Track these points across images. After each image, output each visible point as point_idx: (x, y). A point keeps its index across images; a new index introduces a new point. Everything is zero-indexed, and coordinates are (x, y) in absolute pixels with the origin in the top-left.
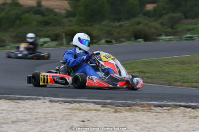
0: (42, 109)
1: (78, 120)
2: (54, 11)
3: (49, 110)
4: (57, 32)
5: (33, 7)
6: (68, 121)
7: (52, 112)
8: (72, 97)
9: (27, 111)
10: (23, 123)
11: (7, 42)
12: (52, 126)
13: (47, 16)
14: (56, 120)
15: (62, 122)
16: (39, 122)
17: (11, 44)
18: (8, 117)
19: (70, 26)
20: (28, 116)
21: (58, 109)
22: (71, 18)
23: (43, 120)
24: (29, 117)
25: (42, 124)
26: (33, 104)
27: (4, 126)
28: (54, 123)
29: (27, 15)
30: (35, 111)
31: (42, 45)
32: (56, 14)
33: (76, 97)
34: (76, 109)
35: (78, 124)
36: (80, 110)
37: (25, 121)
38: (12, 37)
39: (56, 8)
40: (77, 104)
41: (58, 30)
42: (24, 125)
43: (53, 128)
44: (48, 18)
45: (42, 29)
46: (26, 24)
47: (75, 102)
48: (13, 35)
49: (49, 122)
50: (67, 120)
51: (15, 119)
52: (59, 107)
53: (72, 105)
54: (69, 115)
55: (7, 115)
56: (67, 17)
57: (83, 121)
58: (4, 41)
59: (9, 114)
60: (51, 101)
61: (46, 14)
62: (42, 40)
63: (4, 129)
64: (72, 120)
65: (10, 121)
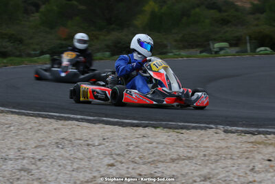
0: (214, 142)
1: (263, 159)
2: (234, 5)
3: (223, 144)
4: (238, 34)
6: (248, 160)
7: (227, 147)
8: (256, 126)
9: (192, 144)
10: (187, 162)
11: (169, 48)
12: (227, 167)
13: (225, 11)
14: (231, 159)
15: (240, 161)
16: (208, 160)
17: (174, 51)
18: (167, 153)
19: (257, 25)
20: (193, 152)
21: (236, 143)
22: (258, 15)
23: (213, 158)
24: (194, 153)
25: (212, 163)
26: (201, 135)
27: (160, 165)
28: (229, 162)
29: (197, 10)
30: (204, 145)
31: (216, 52)
32: (237, 9)
33: (261, 126)
34: (259, 143)
35: (261, 164)
36: (266, 144)
37: (189, 157)
38: (176, 41)
39: (237, 1)
40: (262, 136)
41: (241, 31)
42: (187, 165)
43: (227, 169)
44: (226, 14)
45: (218, 29)
46: (196, 22)
47: (259, 133)
48: (178, 37)
49: (223, 161)
50: (247, 158)
51: (175, 156)
52: (237, 139)
53: (255, 137)
54: (250, 151)
55: (164, 150)
56: (253, 13)
57: (270, 160)
58: (166, 46)
59: (168, 149)
60: (226, 131)
61: (224, 8)
62: (217, 45)
63: (159, 170)
64: (254, 158)
65: (168, 158)
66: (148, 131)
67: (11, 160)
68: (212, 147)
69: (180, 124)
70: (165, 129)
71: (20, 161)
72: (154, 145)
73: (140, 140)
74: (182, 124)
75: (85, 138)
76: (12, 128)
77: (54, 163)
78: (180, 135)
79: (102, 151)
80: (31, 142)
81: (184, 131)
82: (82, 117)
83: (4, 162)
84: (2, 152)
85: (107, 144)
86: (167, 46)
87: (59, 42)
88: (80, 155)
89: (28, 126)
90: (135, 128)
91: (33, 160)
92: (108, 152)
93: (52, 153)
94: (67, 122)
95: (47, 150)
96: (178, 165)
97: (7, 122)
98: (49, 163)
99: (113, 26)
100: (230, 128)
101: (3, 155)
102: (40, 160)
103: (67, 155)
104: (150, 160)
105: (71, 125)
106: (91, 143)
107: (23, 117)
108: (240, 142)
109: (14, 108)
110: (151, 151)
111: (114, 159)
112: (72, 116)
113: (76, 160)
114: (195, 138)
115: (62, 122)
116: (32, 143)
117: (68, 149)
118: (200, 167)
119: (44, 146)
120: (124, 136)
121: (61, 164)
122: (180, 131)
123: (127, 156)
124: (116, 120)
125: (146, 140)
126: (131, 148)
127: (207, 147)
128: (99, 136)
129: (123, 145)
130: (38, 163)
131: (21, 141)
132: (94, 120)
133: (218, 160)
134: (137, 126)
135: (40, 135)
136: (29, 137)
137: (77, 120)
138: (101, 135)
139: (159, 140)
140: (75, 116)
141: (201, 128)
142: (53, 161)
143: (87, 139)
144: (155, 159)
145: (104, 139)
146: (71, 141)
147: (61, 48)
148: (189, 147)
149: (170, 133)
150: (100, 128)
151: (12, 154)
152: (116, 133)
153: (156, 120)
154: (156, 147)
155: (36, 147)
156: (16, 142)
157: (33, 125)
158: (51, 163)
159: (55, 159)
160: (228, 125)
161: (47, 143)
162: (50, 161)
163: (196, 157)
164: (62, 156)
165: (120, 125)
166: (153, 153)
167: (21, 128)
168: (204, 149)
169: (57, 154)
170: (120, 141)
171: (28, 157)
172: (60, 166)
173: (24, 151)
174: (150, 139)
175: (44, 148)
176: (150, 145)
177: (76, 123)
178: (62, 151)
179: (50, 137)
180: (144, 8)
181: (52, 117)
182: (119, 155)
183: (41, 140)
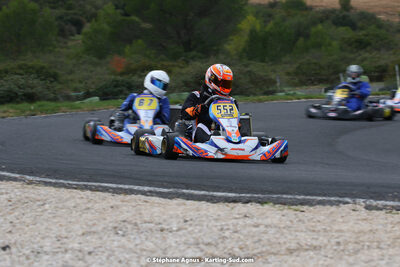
0: (351, 224)
2: (375, 18)
3: (365, 226)
4: (382, 62)
5: (333, 11)
7: (371, 231)
9: (319, 227)
10: (312, 253)
11: (278, 84)
13: (362, 29)
14: (378, 247)
15: (392, 251)
16: (343, 251)
17: (286, 89)
18: (282, 241)
20: (321, 238)
21: (385, 225)
23: (351, 247)
24: (322, 240)
25: (349, 255)
26: (332, 213)
27: (271, 258)
28: (376, 253)
29: (320, 27)
30: (336, 227)
32: (380, 25)
37: (315, 248)
38: (288, 74)
39: (380, 13)
41: (386, 58)
42: (311, 258)
43: (373, 264)
44: (364, 32)
45: (352, 56)
46: (318, 46)
48: (291, 69)
49: (366, 252)
51: (293, 245)
52: (386, 219)
55: (277, 236)
59: (282, 234)
60: (368, 208)
61: (360, 24)
65: (284, 248)
66: (252, 208)
67: (46, 253)
68: (348, 231)
69: (299, 197)
70: (277, 206)
71: (60, 255)
72: (262, 228)
73: (241, 222)
74: (302, 197)
75: (157, 220)
76: (47, 206)
77: (112, 258)
78: (300, 215)
79: (183, 239)
80: (77, 226)
81: (305, 208)
82: (152, 189)
83: (36, 256)
84: (33, 243)
85: (190, 229)
86: (275, 82)
87: (113, 77)
88: (150, 245)
89: (71, 204)
90: (232, 205)
91: (80, 254)
92: (192, 240)
93: (108, 243)
94: (128, 197)
95: (101, 238)
96: (298, 258)
97: (39, 198)
98: (104, 258)
99: (194, 53)
100: (374, 203)
101: (35, 246)
102: (90, 253)
103: (131, 246)
104: (256, 251)
105: (135, 201)
106: (167, 227)
107: (63, 189)
108: (391, 223)
109: (48, 176)
110: (256, 239)
111: (202, 251)
112: (136, 188)
113: (144, 253)
114: (323, 217)
115: (121, 197)
116: (78, 229)
117: (132, 237)
118: (333, 261)
119: (94, 232)
120: (215, 217)
121: (122, 259)
122: (299, 207)
123: (221, 246)
124: (203, 193)
125: (248, 221)
126: (227, 234)
127: (341, 231)
128: (177, 216)
129: (215, 229)
130: (87, 257)
131: (61, 225)
132: (169, 193)
133: (358, 251)
134: (235, 201)
135: (89, 216)
136: (73, 220)
137: (144, 193)
138: (181, 215)
139: (268, 221)
140: (141, 188)
141: (331, 203)
142: (110, 255)
143: (161, 221)
144: (264, 249)
145: (186, 221)
146: (136, 224)
147: (116, 86)
148: (314, 231)
149: (285, 211)
150: (179, 205)
151: (48, 245)
152: (203, 213)
153: (263, 192)
154: (265, 233)
155: (83, 234)
156: (53, 227)
157: (78, 201)
158: (108, 258)
159: (114, 251)
160: (372, 198)
161: (100, 228)
162: (106, 254)
163: (326, 246)
164: (123, 247)
165: (208, 201)
166: (260, 240)
167: (60, 205)
168: (336, 235)
169: (116, 243)
170: (210, 224)
171: (72, 249)
172: (120, 262)
173: (65, 240)
174: (255, 220)
175: (96, 236)
176: (254, 229)
177: (143, 197)
178: (124, 240)
179: (105, 219)
180: (239, 26)
181: (106, 190)
182: (208, 244)
183: (90, 223)
